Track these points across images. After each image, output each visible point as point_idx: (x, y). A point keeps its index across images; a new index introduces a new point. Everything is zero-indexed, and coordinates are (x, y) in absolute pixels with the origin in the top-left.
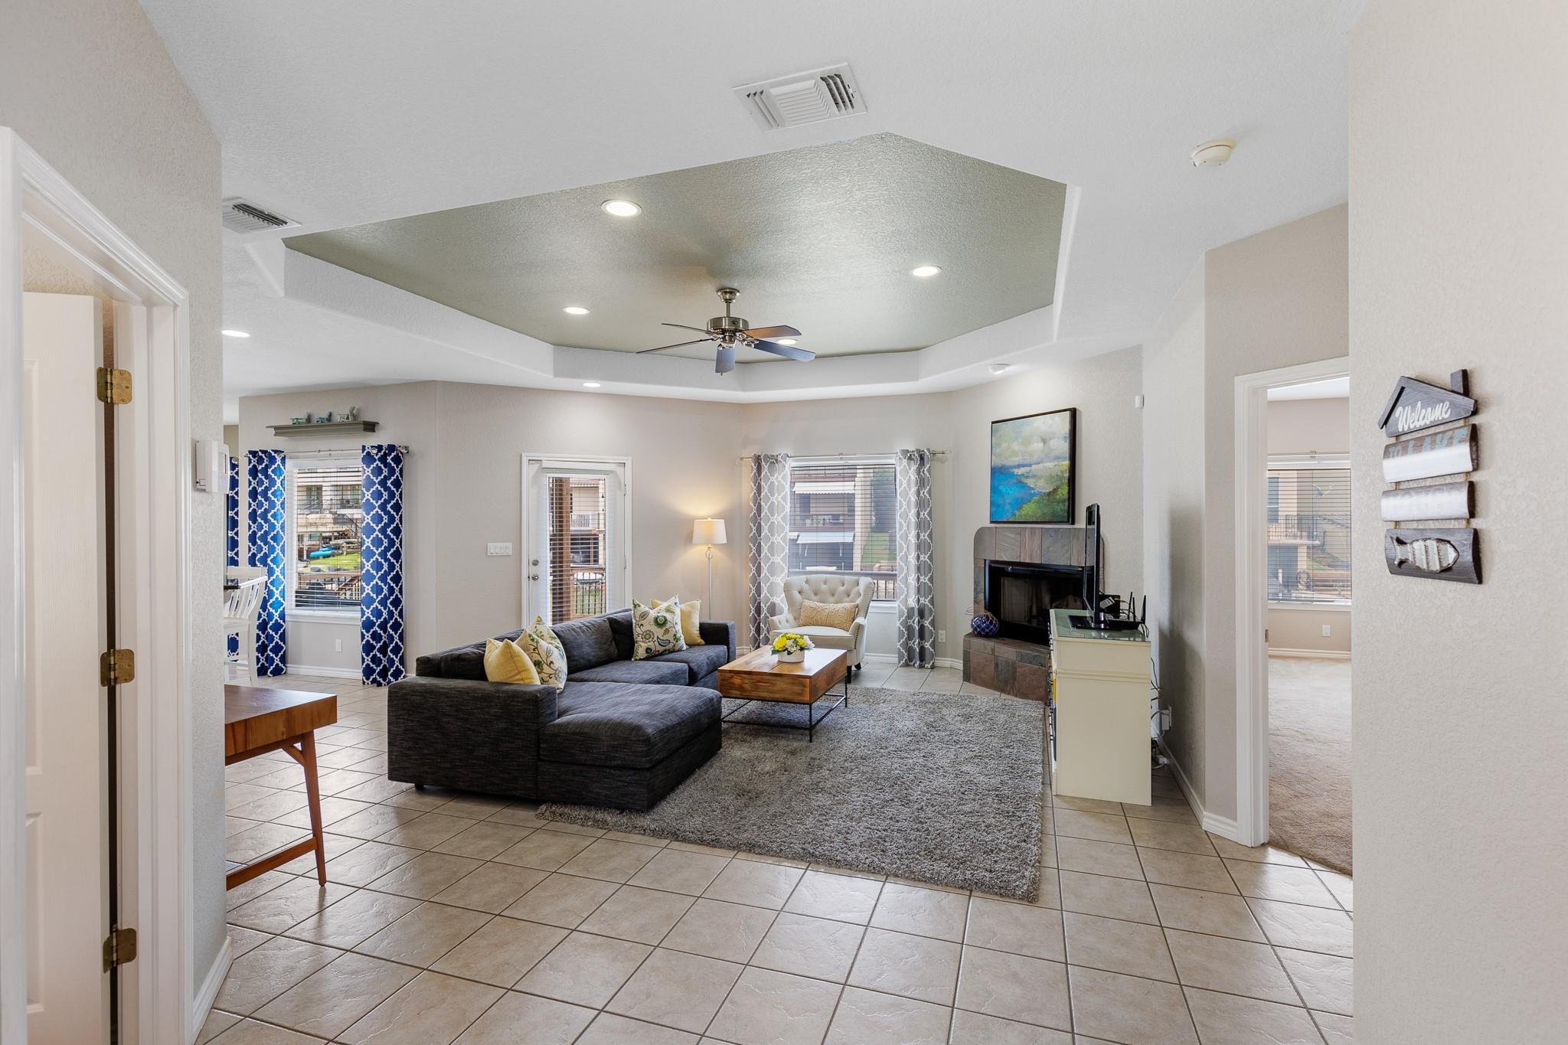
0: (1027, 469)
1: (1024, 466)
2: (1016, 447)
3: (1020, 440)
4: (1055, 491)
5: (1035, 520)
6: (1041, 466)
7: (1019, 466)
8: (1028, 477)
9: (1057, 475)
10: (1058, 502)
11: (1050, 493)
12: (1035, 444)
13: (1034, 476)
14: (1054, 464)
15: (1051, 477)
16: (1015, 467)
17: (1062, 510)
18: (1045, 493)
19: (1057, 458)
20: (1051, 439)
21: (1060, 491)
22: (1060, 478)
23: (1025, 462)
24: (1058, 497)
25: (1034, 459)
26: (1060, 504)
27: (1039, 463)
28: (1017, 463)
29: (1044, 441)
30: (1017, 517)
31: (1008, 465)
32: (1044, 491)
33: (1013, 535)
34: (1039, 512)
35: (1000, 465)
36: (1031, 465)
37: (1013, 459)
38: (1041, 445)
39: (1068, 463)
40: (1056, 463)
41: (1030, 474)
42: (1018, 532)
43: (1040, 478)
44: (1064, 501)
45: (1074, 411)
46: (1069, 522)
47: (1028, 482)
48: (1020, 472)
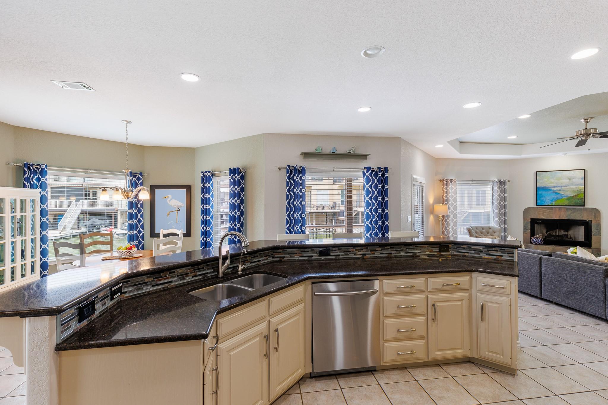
0: (560, 188)
1: (557, 187)
2: (552, 180)
3: (555, 178)
4: (577, 195)
5: (564, 205)
6: (568, 187)
7: (554, 187)
9: (577, 191)
10: (578, 199)
11: (573, 196)
12: (565, 180)
13: (564, 191)
14: (576, 187)
15: (574, 191)
17: (580, 202)
18: (570, 196)
21: (579, 196)
22: (580, 191)
25: (564, 184)
26: (580, 200)
27: (566, 186)
28: (553, 186)
29: (570, 179)
30: (554, 204)
31: (548, 186)
32: (570, 195)
33: (548, 210)
34: (567, 203)
35: (543, 186)
36: (562, 187)
37: (551, 184)
38: (568, 180)
39: (583, 187)
40: (577, 186)
41: (562, 190)
42: (551, 209)
43: (568, 191)
44: (582, 199)
45: (584, 170)
46: (584, 205)
47: (560, 192)
48: (556, 189)
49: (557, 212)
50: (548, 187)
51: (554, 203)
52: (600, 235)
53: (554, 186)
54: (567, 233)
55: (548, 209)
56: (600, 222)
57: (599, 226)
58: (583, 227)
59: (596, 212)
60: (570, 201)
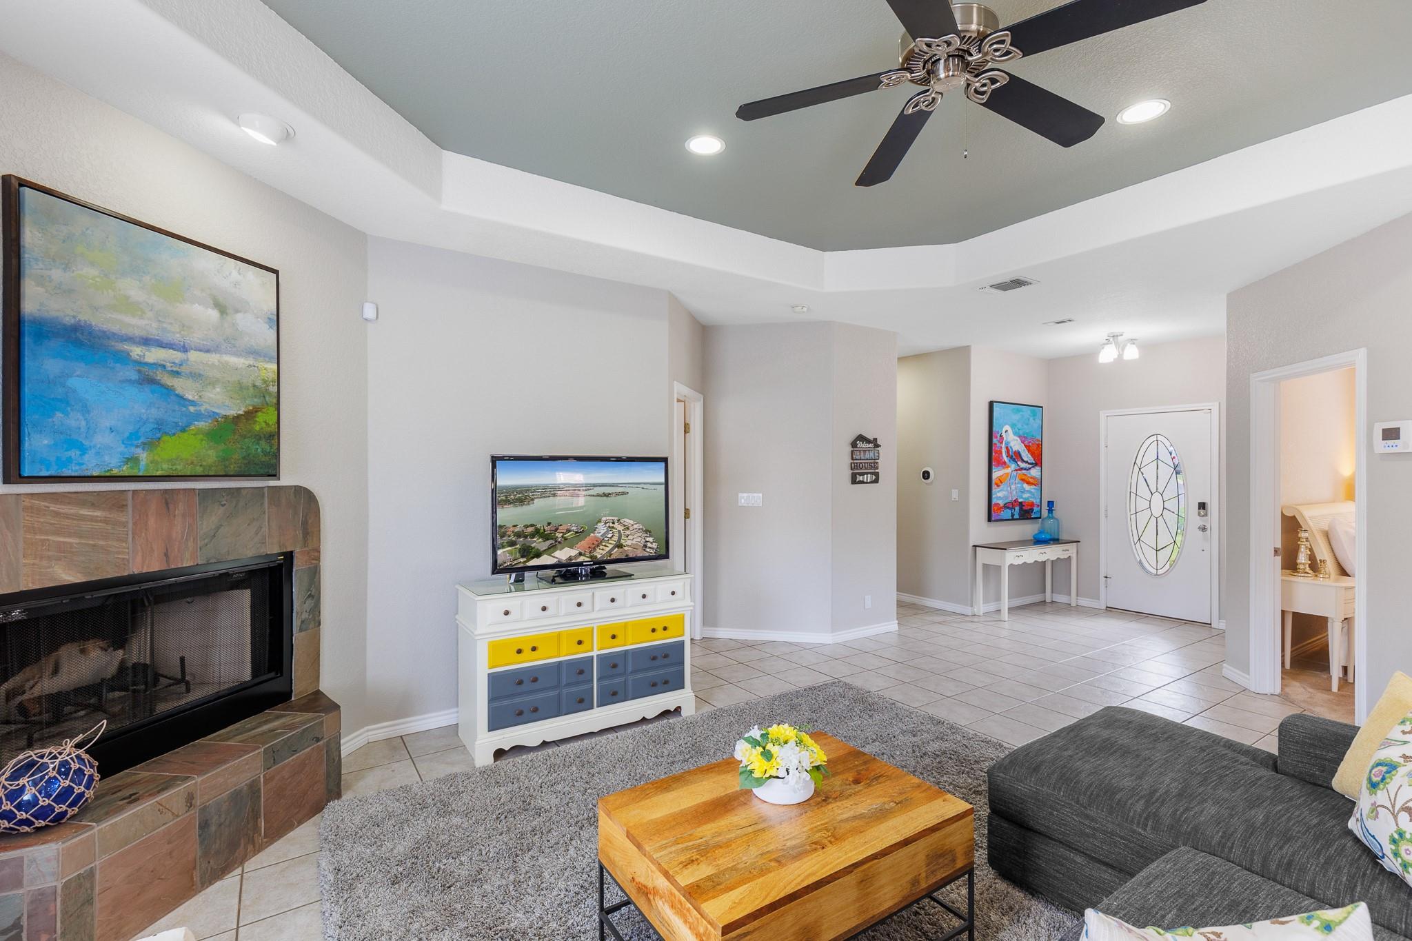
0: (177, 356)
1: (162, 345)
2: (131, 288)
4: (250, 415)
5: (199, 470)
6: (214, 358)
7: (146, 342)
8: (176, 374)
9: (254, 386)
10: (257, 438)
11: (237, 418)
12: (197, 308)
13: (196, 376)
14: (246, 363)
15: (241, 387)
16: (133, 340)
17: (262, 452)
18: (226, 417)
19: (254, 353)
20: (237, 311)
21: (260, 417)
22: (263, 393)
23: (168, 338)
24: (257, 428)
25: (196, 338)
26: (263, 443)
27: (208, 351)
28: (138, 333)
29: (222, 309)
30: (143, 463)
31: (105, 327)
32: (223, 413)
33: (98, 513)
34: (211, 456)
35: (69, 321)
36: (185, 349)
37: (128, 319)
38: (212, 316)
39: (275, 367)
40: (251, 361)
41: (183, 369)
42: (116, 502)
43: (213, 383)
44: (269, 435)
45: (276, 272)
46: (275, 475)
47: (180, 385)
48: (153, 355)
49: (152, 522)
50: (107, 336)
51: (144, 456)
52: (319, 624)
53: (143, 334)
54: (120, 652)
55: (93, 506)
56: (318, 559)
57: (314, 573)
59: (308, 509)
60: (222, 446)
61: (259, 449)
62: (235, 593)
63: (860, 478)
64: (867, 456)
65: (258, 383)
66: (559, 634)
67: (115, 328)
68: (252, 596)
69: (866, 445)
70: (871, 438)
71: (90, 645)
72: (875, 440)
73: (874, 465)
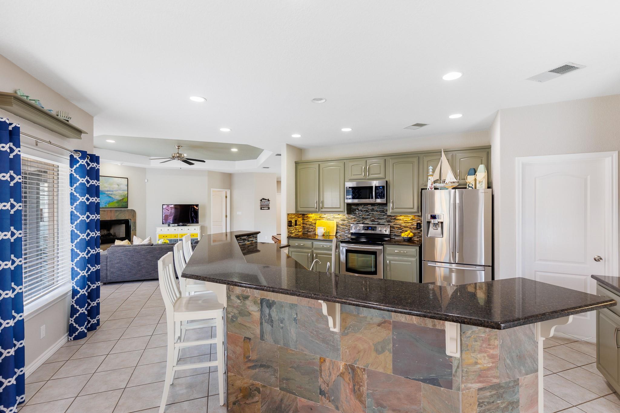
0: (112, 192)
1: (110, 191)
2: (106, 185)
3: (108, 183)
4: (123, 199)
5: (114, 207)
6: (117, 192)
7: (108, 191)
8: (112, 195)
9: (123, 195)
10: (124, 202)
11: (121, 200)
12: (115, 186)
13: (114, 195)
15: (121, 195)
16: (106, 191)
18: (119, 200)
19: (124, 190)
20: (121, 185)
22: (125, 196)
23: (110, 190)
25: (115, 190)
28: (107, 190)
29: (118, 185)
31: (102, 190)
34: (117, 205)
36: (113, 191)
37: (106, 189)
38: (117, 186)
39: (127, 192)
40: (123, 192)
41: (113, 194)
42: (104, 211)
43: (117, 195)
44: (126, 202)
45: (127, 178)
46: (127, 208)
47: (112, 196)
48: (109, 193)
49: (109, 214)
51: (107, 205)
52: (136, 230)
56: (136, 220)
57: (135, 223)
58: (124, 225)
59: (133, 212)
61: (124, 204)
62: (123, 225)
63: (262, 208)
64: (265, 203)
65: (124, 195)
66: (171, 235)
67: (104, 190)
68: (125, 225)
69: (265, 201)
70: (267, 199)
71: (105, 230)
72: (268, 199)
73: (268, 205)
